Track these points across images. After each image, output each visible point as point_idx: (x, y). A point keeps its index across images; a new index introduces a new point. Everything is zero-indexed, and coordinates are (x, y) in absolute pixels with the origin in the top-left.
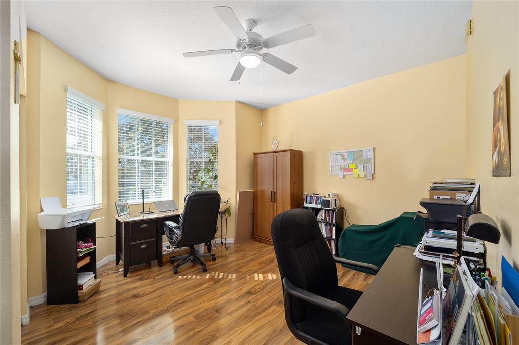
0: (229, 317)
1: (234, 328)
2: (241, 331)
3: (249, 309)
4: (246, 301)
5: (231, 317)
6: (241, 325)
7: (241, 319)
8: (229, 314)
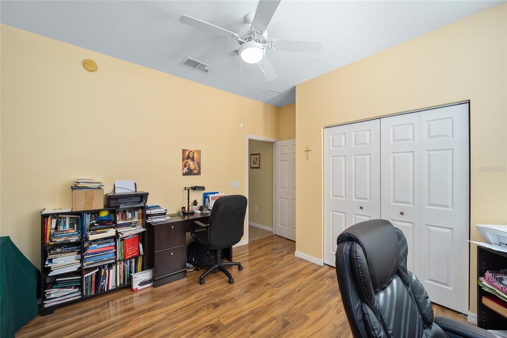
0: (274, 314)
1: (268, 305)
2: (263, 303)
3: (253, 322)
4: (256, 334)
5: (272, 315)
6: (262, 307)
7: (262, 312)
8: (274, 318)
